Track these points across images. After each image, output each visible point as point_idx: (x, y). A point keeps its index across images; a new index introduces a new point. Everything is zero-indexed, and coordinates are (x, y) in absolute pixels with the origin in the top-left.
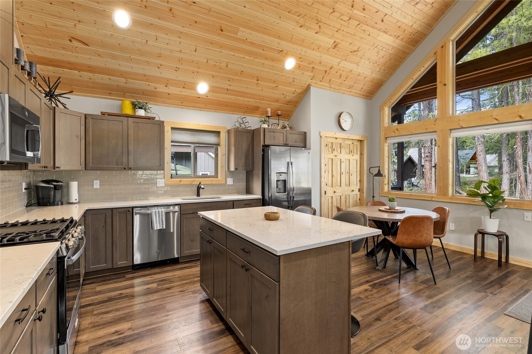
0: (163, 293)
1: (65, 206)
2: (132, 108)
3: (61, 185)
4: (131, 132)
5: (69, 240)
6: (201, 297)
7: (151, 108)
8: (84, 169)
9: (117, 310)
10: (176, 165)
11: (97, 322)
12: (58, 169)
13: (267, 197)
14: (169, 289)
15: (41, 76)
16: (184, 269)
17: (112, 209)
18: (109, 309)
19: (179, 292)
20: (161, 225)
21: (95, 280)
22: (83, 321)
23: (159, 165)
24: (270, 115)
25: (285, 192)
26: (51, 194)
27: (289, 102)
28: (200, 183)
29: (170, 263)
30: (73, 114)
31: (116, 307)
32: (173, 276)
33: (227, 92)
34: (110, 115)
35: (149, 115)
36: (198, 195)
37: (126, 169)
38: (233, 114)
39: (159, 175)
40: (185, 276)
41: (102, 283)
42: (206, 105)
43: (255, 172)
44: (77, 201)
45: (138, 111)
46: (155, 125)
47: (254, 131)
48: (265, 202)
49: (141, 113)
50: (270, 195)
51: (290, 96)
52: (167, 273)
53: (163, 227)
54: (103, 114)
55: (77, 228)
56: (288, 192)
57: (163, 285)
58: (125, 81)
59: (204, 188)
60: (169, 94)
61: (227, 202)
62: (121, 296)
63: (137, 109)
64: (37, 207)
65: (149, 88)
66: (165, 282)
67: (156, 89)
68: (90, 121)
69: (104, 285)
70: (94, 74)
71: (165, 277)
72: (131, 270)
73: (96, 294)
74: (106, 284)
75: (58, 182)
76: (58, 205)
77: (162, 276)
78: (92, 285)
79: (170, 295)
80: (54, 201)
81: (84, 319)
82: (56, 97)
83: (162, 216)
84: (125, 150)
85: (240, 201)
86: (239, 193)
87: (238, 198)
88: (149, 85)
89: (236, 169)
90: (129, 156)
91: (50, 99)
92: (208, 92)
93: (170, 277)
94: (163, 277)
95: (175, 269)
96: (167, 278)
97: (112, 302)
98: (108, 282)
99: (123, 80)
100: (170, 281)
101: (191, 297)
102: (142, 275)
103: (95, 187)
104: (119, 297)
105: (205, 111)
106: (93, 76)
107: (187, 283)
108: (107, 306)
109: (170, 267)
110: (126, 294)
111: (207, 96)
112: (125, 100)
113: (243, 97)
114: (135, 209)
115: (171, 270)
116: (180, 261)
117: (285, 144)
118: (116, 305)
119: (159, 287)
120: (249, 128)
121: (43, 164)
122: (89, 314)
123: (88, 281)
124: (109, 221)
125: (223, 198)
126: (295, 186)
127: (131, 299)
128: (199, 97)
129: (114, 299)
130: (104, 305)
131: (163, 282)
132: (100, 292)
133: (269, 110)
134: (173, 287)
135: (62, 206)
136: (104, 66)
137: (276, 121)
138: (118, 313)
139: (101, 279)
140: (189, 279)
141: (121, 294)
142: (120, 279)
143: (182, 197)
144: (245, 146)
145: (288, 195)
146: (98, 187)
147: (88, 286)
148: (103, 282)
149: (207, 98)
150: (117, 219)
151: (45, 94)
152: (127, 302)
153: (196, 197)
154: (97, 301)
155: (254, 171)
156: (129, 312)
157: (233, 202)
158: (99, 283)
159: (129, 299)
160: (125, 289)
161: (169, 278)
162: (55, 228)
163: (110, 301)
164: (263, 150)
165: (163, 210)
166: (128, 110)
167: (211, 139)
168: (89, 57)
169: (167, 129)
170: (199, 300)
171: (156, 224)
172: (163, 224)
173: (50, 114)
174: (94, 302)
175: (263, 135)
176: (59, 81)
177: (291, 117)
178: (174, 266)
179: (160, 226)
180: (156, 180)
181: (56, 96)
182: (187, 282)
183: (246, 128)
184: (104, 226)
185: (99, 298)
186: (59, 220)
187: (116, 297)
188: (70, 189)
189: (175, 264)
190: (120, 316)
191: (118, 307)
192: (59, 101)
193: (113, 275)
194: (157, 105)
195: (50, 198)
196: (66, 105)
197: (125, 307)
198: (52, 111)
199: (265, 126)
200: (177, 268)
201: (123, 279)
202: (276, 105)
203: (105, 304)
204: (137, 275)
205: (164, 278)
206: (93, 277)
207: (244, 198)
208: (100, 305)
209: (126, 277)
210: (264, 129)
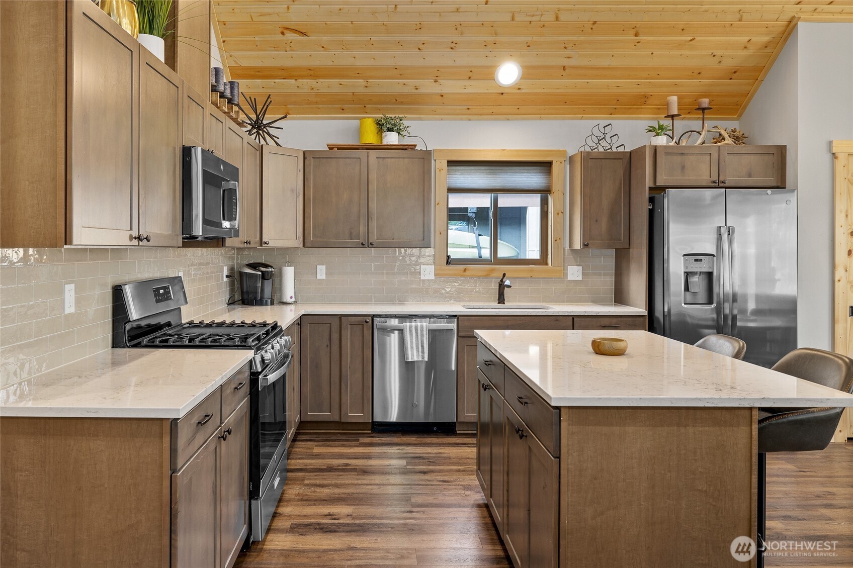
0: (413, 477)
1: (276, 308)
2: (376, 131)
3: (271, 271)
4: (374, 176)
5: (266, 351)
6: (478, 498)
7: (408, 127)
8: (302, 245)
9: (337, 486)
10: (480, 235)
11: (306, 495)
12: (266, 245)
13: (658, 314)
14: (424, 473)
15: (245, 96)
16: (460, 447)
17: (340, 317)
18: (325, 482)
19: (440, 481)
20: (420, 354)
21: (313, 437)
22: (289, 490)
23: (421, 237)
24: (676, 113)
25: (710, 302)
26: (258, 285)
27: (735, 72)
28: (504, 275)
29: (439, 432)
30: (289, 153)
31: (336, 482)
32: (438, 455)
33: (564, 73)
34: (341, 148)
35: (407, 141)
36: (501, 300)
37: (364, 246)
38: (582, 118)
39: (424, 256)
40: (459, 459)
41: (323, 443)
42: (518, 107)
43: (634, 252)
44: (293, 300)
45: (386, 136)
46: (415, 159)
47: (632, 155)
48: (655, 325)
49: (392, 138)
50: (666, 310)
51: (735, 57)
52: (428, 446)
53: (423, 358)
54: (331, 148)
55: (281, 338)
56: (719, 303)
57: (415, 464)
58: (365, 84)
59: (510, 287)
60: (442, 96)
61: (559, 318)
62: (346, 467)
63: (385, 132)
64: (241, 306)
65: (406, 90)
66: (422, 461)
67: (417, 89)
68: (311, 162)
69: (326, 446)
70: (317, 80)
71: (424, 453)
72: (370, 432)
73: (311, 457)
74: (328, 446)
75: (266, 266)
76: (266, 304)
77: (419, 450)
78: (309, 443)
79: (424, 483)
80: (262, 298)
81: (290, 487)
82: (264, 128)
83: (422, 335)
84: (364, 211)
85: (589, 319)
86: (597, 301)
87: (585, 312)
88: (405, 84)
89: (586, 246)
90: (370, 220)
91: (257, 132)
92: (521, 79)
93: (432, 455)
94: (420, 452)
95: (444, 444)
96: (426, 455)
97: (333, 473)
98: (332, 443)
99: (361, 82)
100: (430, 462)
101: (459, 494)
102: (386, 442)
103: (319, 277)
104: (343, 469)
105: (517, 119)
106: (315, 83)
107: (459, 471)
108: (324, 477)
109: (438, 438)
110: (355, 466)
111: (519, 89)
112: (365, 118)
113: (605, 77)
114: (376, 320)
115: (437, 444)
116: (458, 432)
117: (714, 182)
118: (336, 479)
119: (408, 467)
120: (621, 149)
121: (243, 237)
122: (298, 482)
123: (303, 436)
124: (335, 336)
125: (552, 308)
126: (737, 289)
127: (360, 475)
128: (502, 94)
129: (335, 469)
130: (319, 475)
131: (417, 461)
132: (317, 456)
133: (674, 99)
134: (432, 471)
135: (272, 306)
136: (331, 64)
137: (696, 125)
138: (337, 491)
139: (322, 437)
140: (465, 464)
141: (347, 465)
142: (350, 443)
143: (468, 303)
144: (609, 190)
145: (719, 310)
146: (324, 277)
147: (303, 443)
148: (325, 441)
149: (519, 91)
150: (347, 334)
151: (251, 125)
152: (353, 478)
153: (496, 304)
154: (312, 467)
155: (631, 250)
156: (352, 493)
157: (573, 319)
158: (318, 441)
159: (358, 475)
160: (355, 458)
161: (430, 455)
162: (252, 332)
163: (330, 471)
164: (652, 200)
165: (424, 324)
166: (370, 137)
167: (533, 179)
168: (309, 53)
169: (439, 165)
170: (472, 502)
171: (411, 351)
172: (423, 352)
173: (256, 158)
174: (308, 467)
175: (651, 163)
176: (269, 100)
177: (745, 108)
178: (445, 439)
179: (418, 356)
180: (418, 267)
181: (265, 126)
182: (459, 469)
183: (611, 148)
184: (328, 345)
185: (315, 464)
186: (260, 324)
187: (339, 467)
188: (283, 279)
189: (448, 435)
190: (340, 495)
191: (339, 482)
192: (269, 134)
193: (341, 435)
194: (420, 119)
195: (256, 293)
196: (278, 138)
197: (349, 484)
198: (258, 153)
199: (662, 140)
200: (449, 441)
201: (355, 443)
202: (693, 85)
203: (322, 474)
204: (378, 442)
205: (421, 455)
206: (312, 431)
207: (599, 312)
208: (315, 474)
209: (360, 441)
210: (655, 149)
